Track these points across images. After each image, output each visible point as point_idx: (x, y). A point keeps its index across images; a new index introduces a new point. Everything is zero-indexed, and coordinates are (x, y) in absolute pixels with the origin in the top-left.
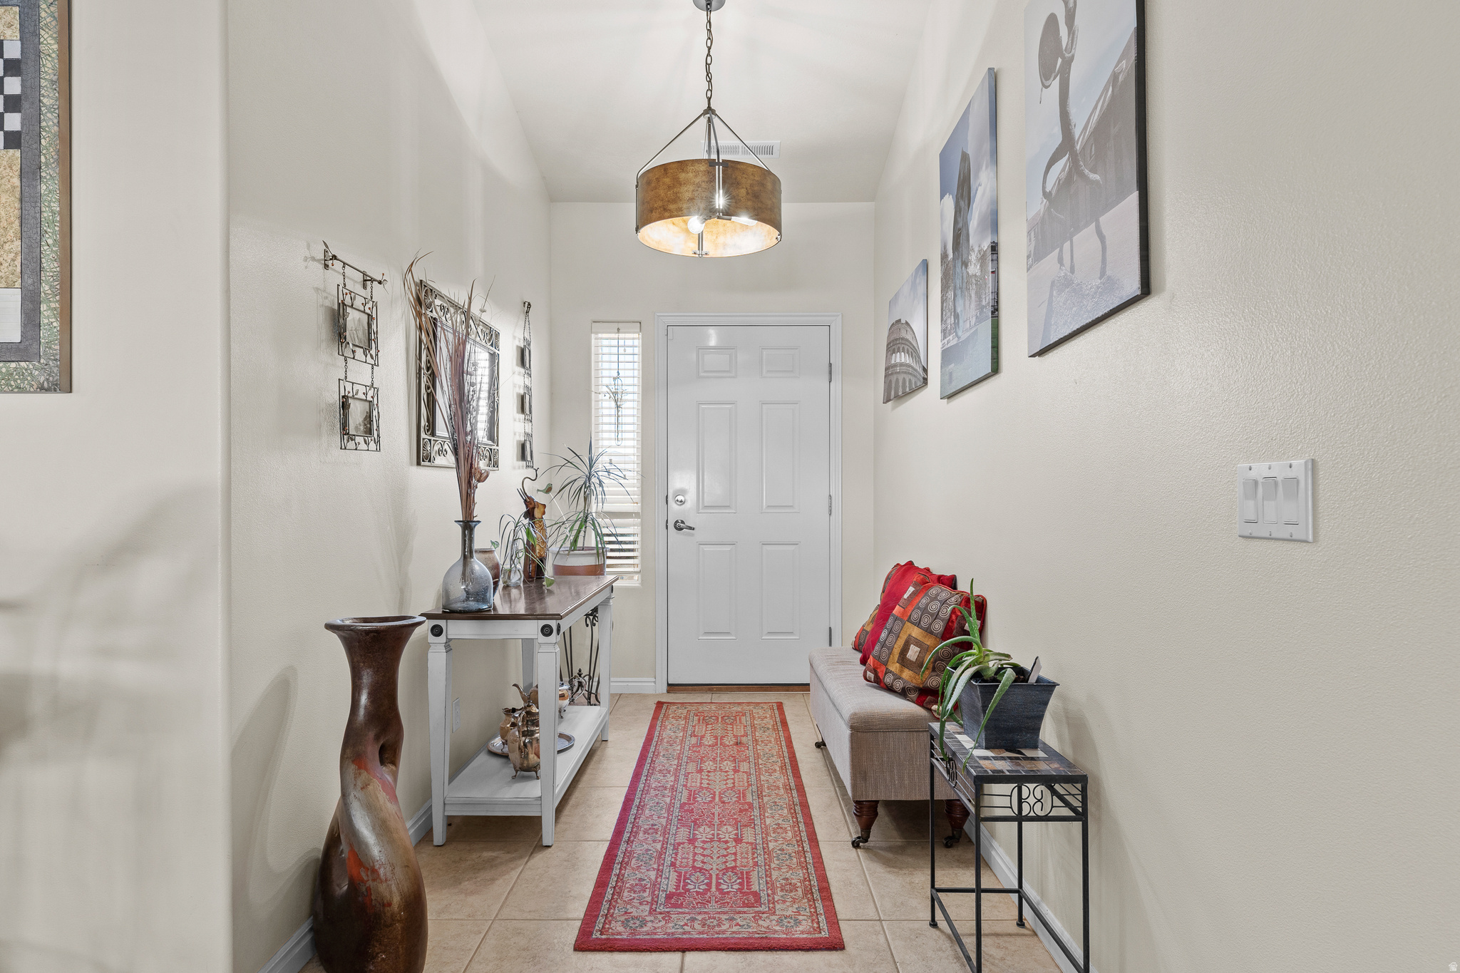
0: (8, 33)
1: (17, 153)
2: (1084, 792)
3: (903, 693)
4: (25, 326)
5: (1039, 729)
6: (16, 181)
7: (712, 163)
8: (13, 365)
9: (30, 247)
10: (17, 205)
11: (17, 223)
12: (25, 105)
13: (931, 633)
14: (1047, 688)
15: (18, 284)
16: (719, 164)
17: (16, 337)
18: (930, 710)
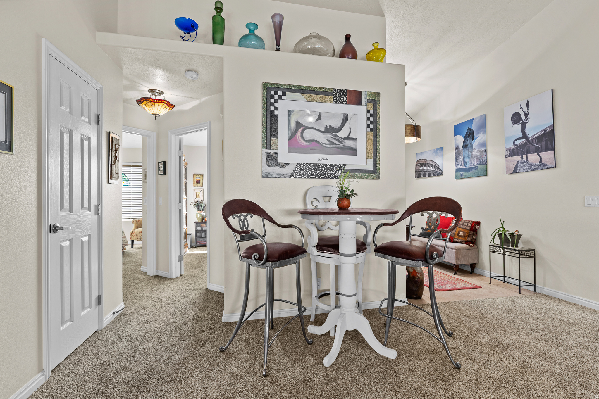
0: (371, 108)
1: (373, 132)
2: (534, 252)
3: (461, 243)
4: (374, 166)
5: (518, 243)
6: (372, 138)
7: (414, 125)
8: (372, 174)
9: (375, 151)
10: (372, 143)
11: (372, 146)
12: (374, 123)
13: (466, 229)
14: (519, 236)
15: (372, 158)
16: (415, 126)
17: (372, 169)
18: (469, 245)
